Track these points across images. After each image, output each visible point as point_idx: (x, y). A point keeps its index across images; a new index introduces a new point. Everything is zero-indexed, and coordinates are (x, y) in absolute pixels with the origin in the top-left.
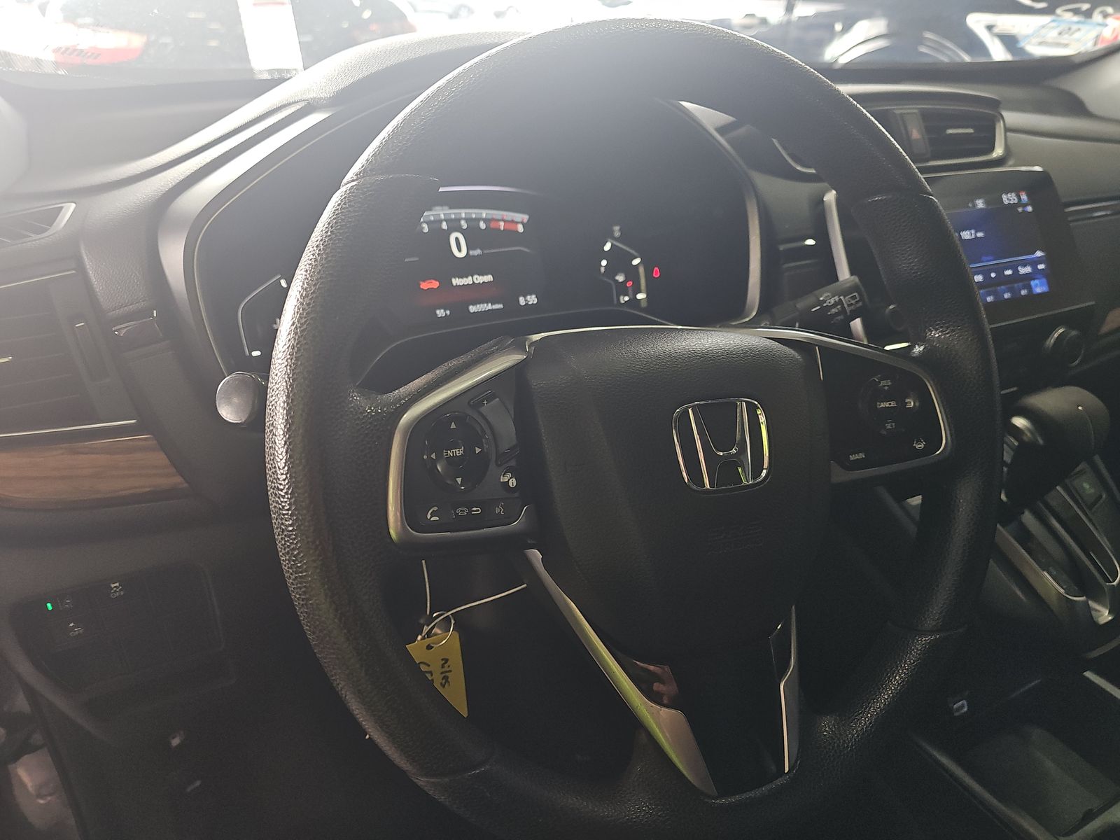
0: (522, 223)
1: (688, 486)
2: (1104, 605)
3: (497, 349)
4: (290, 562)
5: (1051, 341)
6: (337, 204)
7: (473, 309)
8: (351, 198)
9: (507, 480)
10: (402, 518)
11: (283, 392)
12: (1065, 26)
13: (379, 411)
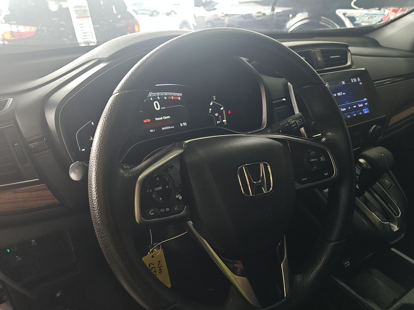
0: (180, 96)
1: (244, 195)
2: (395, 225)
3: (173, 149)
4: (99, 234)
5: (371, 130)
6: (111, 102)
7: (163, 129)
8: (117, 100)
9: (178, 197)
10: (140, 214)
11: (94, 172)
12: (370, 16)
13: (130, 176)
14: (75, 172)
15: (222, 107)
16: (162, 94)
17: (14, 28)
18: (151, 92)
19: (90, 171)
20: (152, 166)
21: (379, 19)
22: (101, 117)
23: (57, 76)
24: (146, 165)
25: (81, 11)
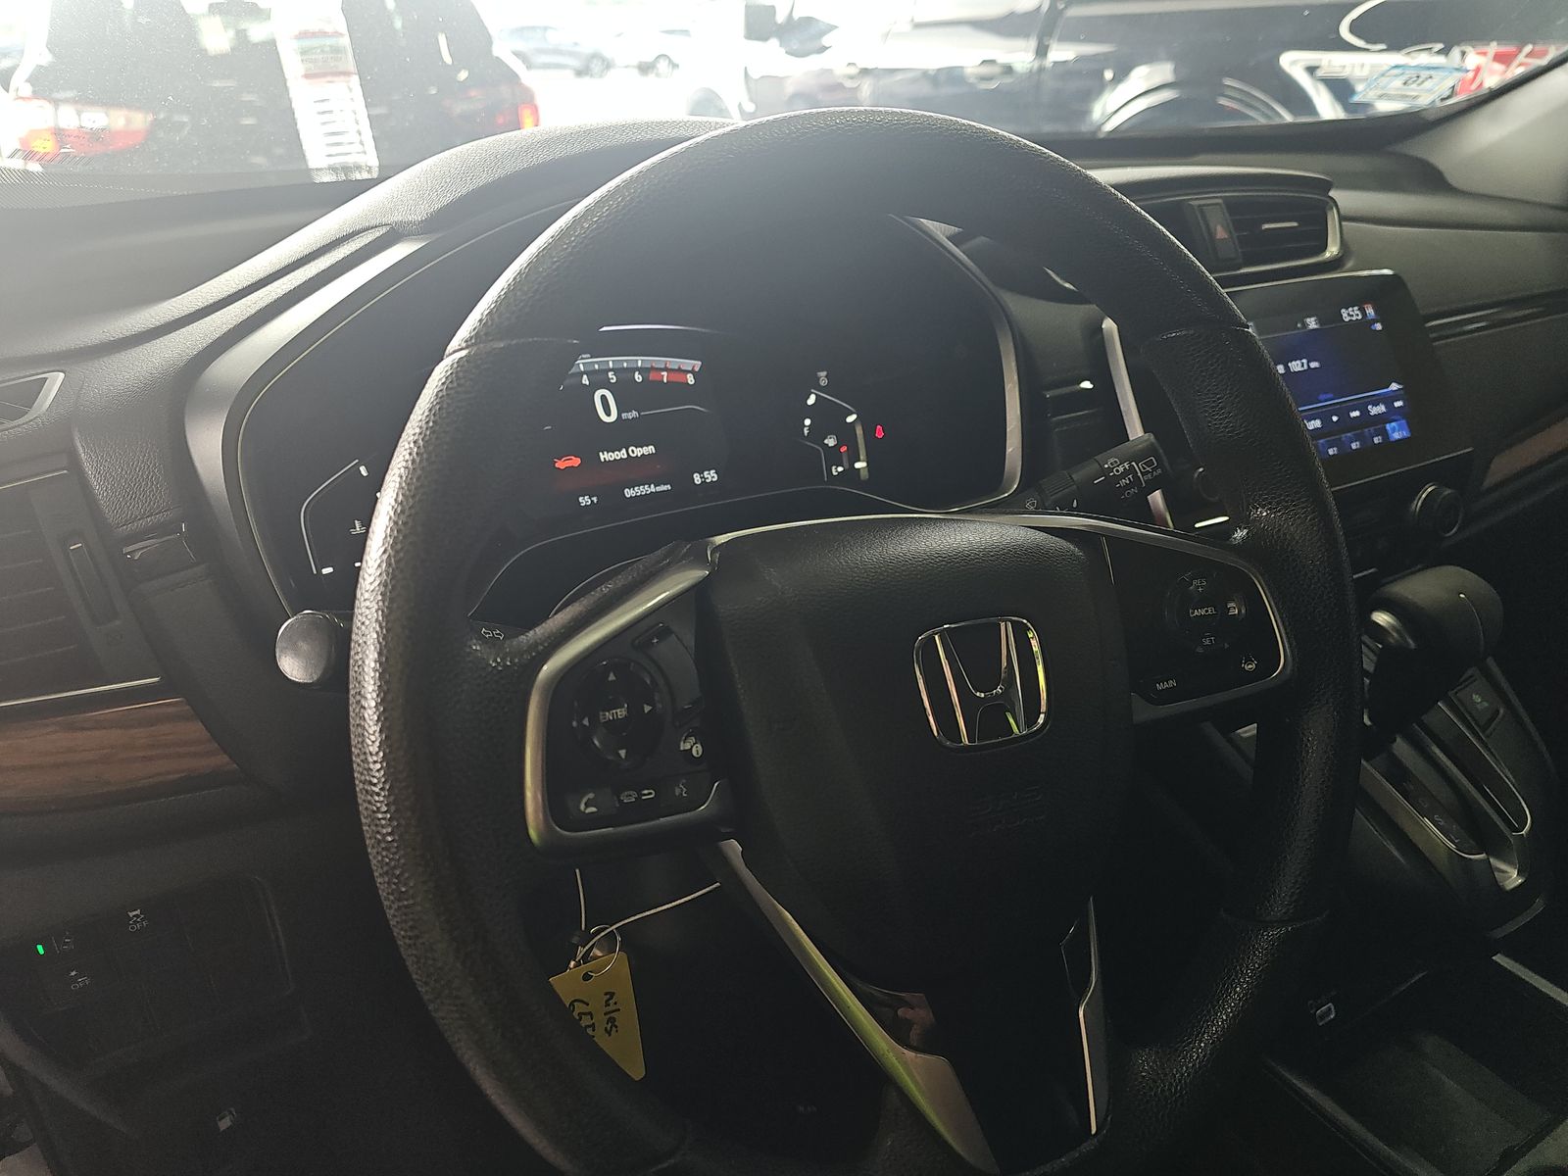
0: (692, 372)
1: (939, 743)
2: (1510, 863)
3: (667, 564)
5: (1418, 503)
6: (440, 383)
7: (629, 493)
8: (461, 374)
9: (689, 747)
10: (544, 812)
11: (373, 648)
12: (1409, 73)
13: (508, 663)
14: (296, 652)
15: (851, 413)
16: (625, 361)
17: (69, 118)
18: (584, 356)
19: (359, 645)
20: (592, 627)
21: (1444, 88)
22: (401, 440)
23: (233, 291)
24: (569, 623)
25: (322, 51)
